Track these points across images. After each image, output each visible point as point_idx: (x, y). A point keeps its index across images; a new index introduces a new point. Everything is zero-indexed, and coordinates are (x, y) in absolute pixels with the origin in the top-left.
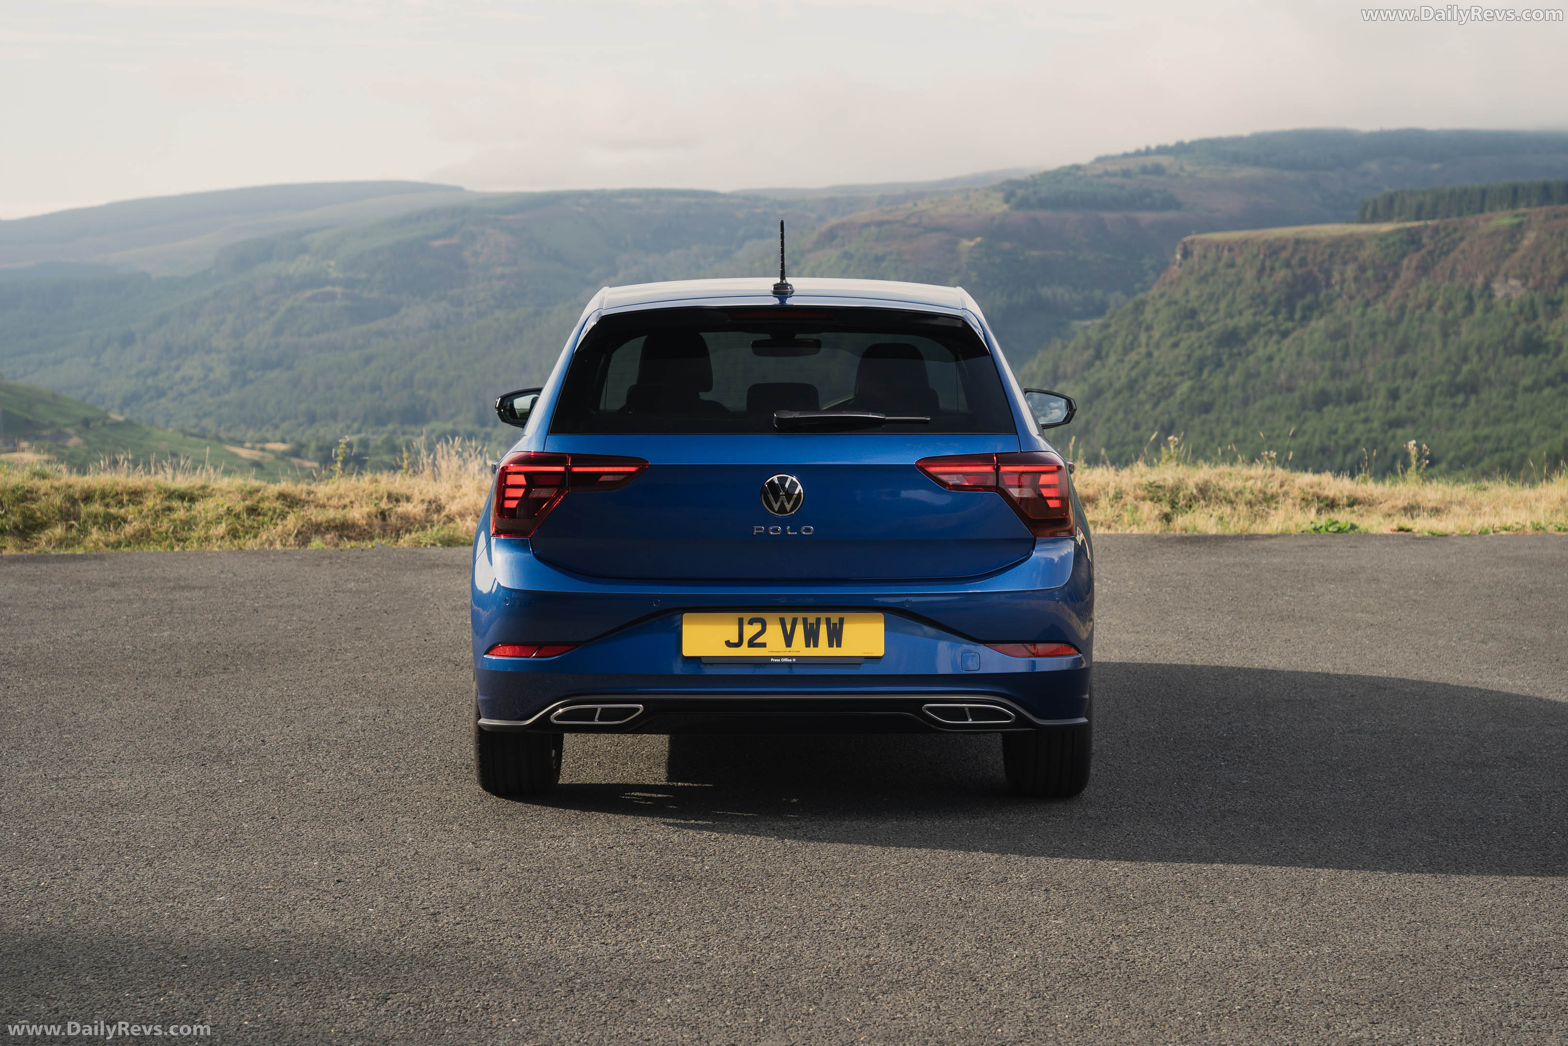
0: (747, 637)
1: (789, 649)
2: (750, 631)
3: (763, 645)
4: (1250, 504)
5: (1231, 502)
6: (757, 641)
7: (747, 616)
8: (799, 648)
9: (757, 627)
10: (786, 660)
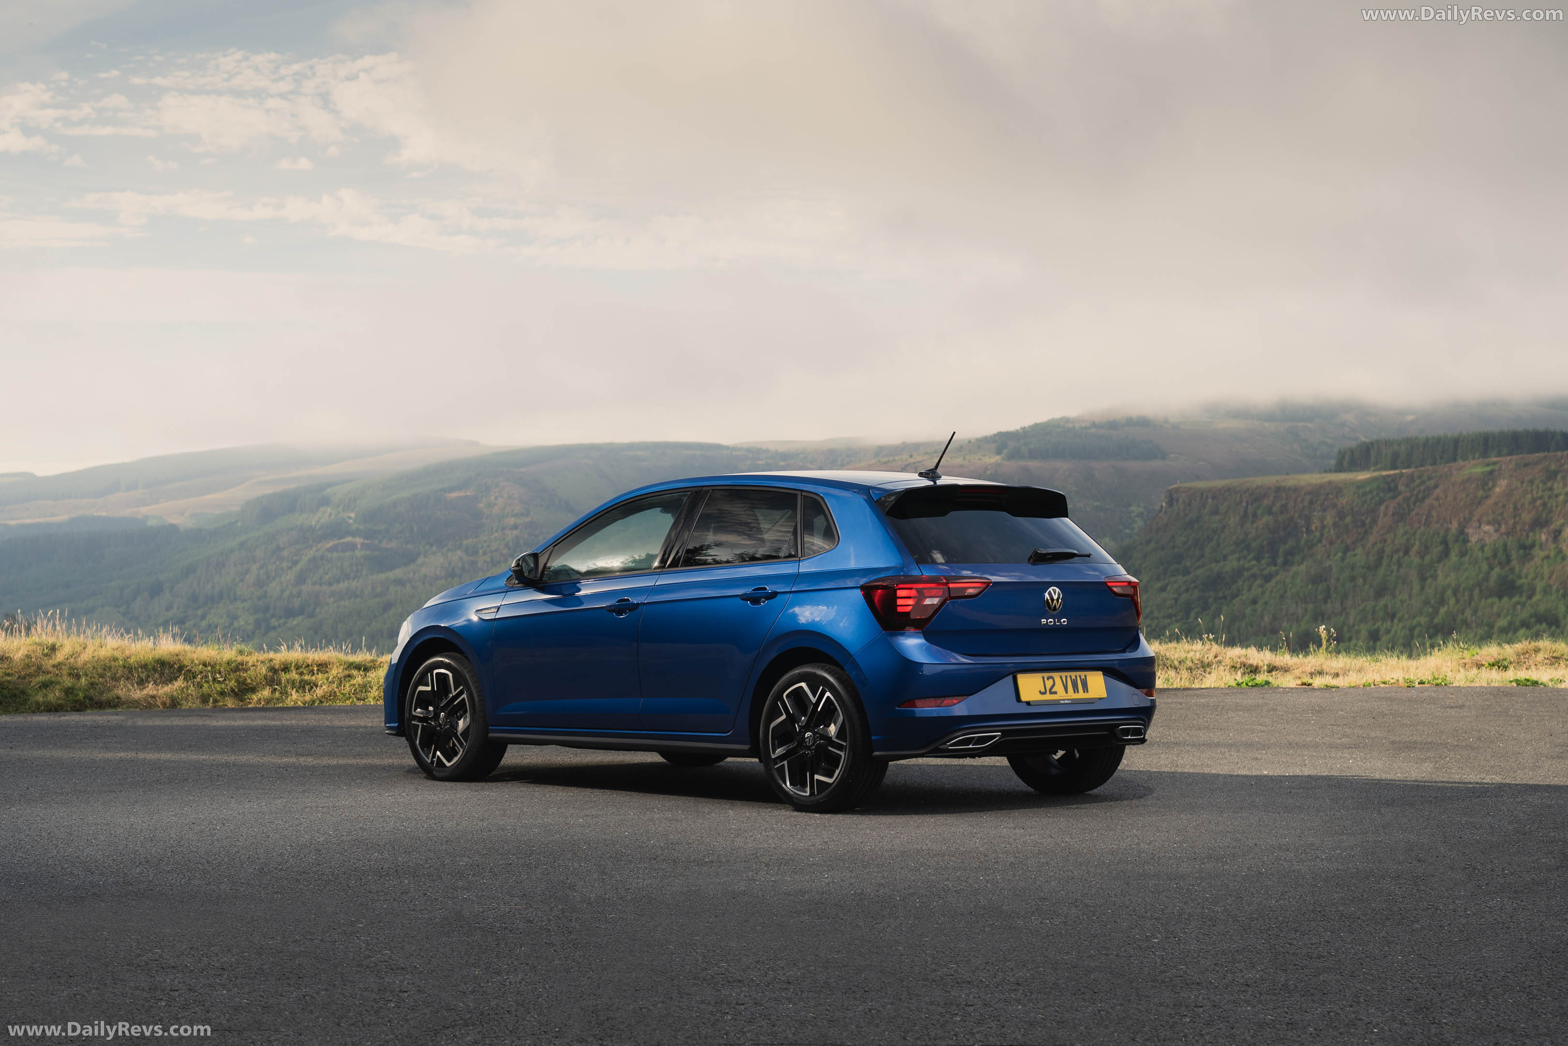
0: (1048, 686)
1: (1067, 695)
2: (1049, 683)
3: (1055, 693)
4: (1190, 669)
5: (1176, 668)
6: (1053, 690)
7: (1046, 675)
8: (1072, 695)
9: (1051, 680)
10: (1066, 702)
